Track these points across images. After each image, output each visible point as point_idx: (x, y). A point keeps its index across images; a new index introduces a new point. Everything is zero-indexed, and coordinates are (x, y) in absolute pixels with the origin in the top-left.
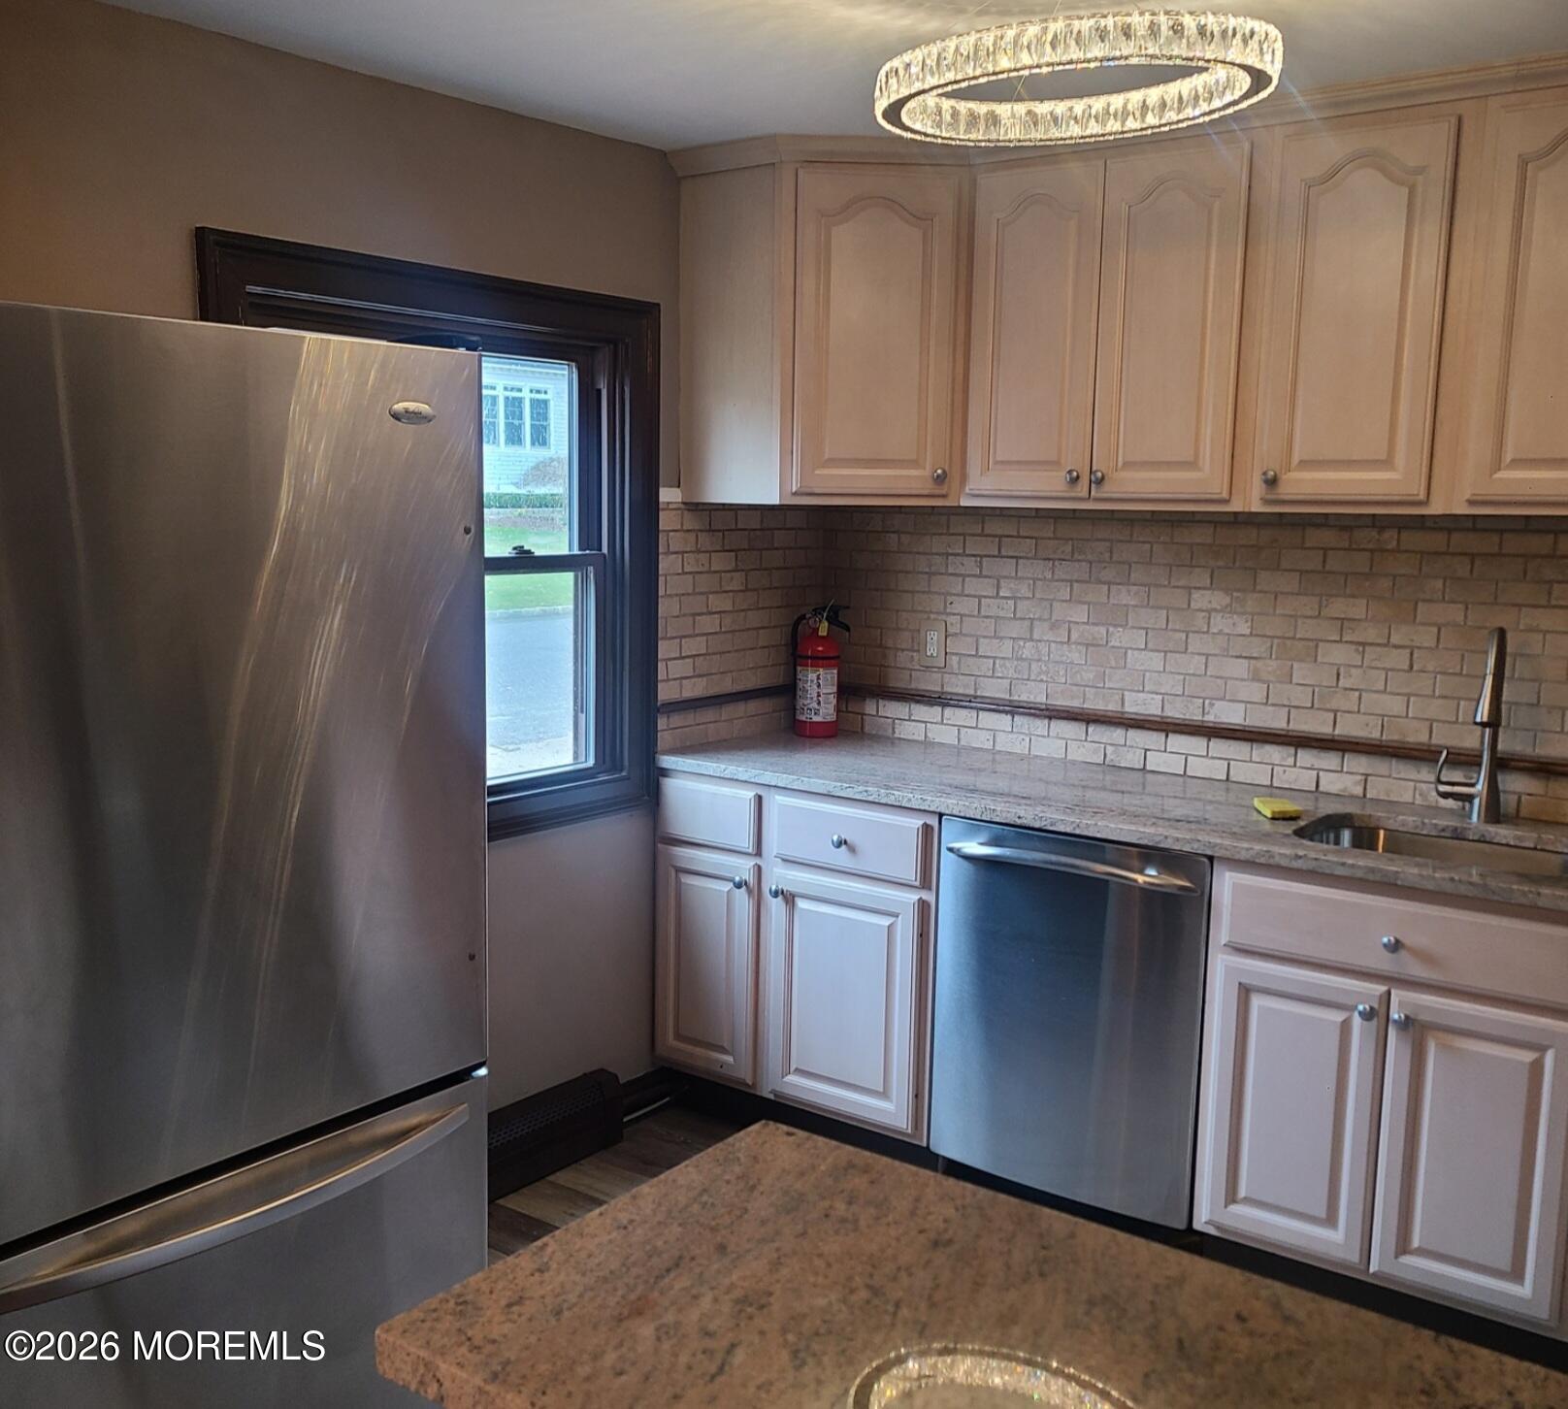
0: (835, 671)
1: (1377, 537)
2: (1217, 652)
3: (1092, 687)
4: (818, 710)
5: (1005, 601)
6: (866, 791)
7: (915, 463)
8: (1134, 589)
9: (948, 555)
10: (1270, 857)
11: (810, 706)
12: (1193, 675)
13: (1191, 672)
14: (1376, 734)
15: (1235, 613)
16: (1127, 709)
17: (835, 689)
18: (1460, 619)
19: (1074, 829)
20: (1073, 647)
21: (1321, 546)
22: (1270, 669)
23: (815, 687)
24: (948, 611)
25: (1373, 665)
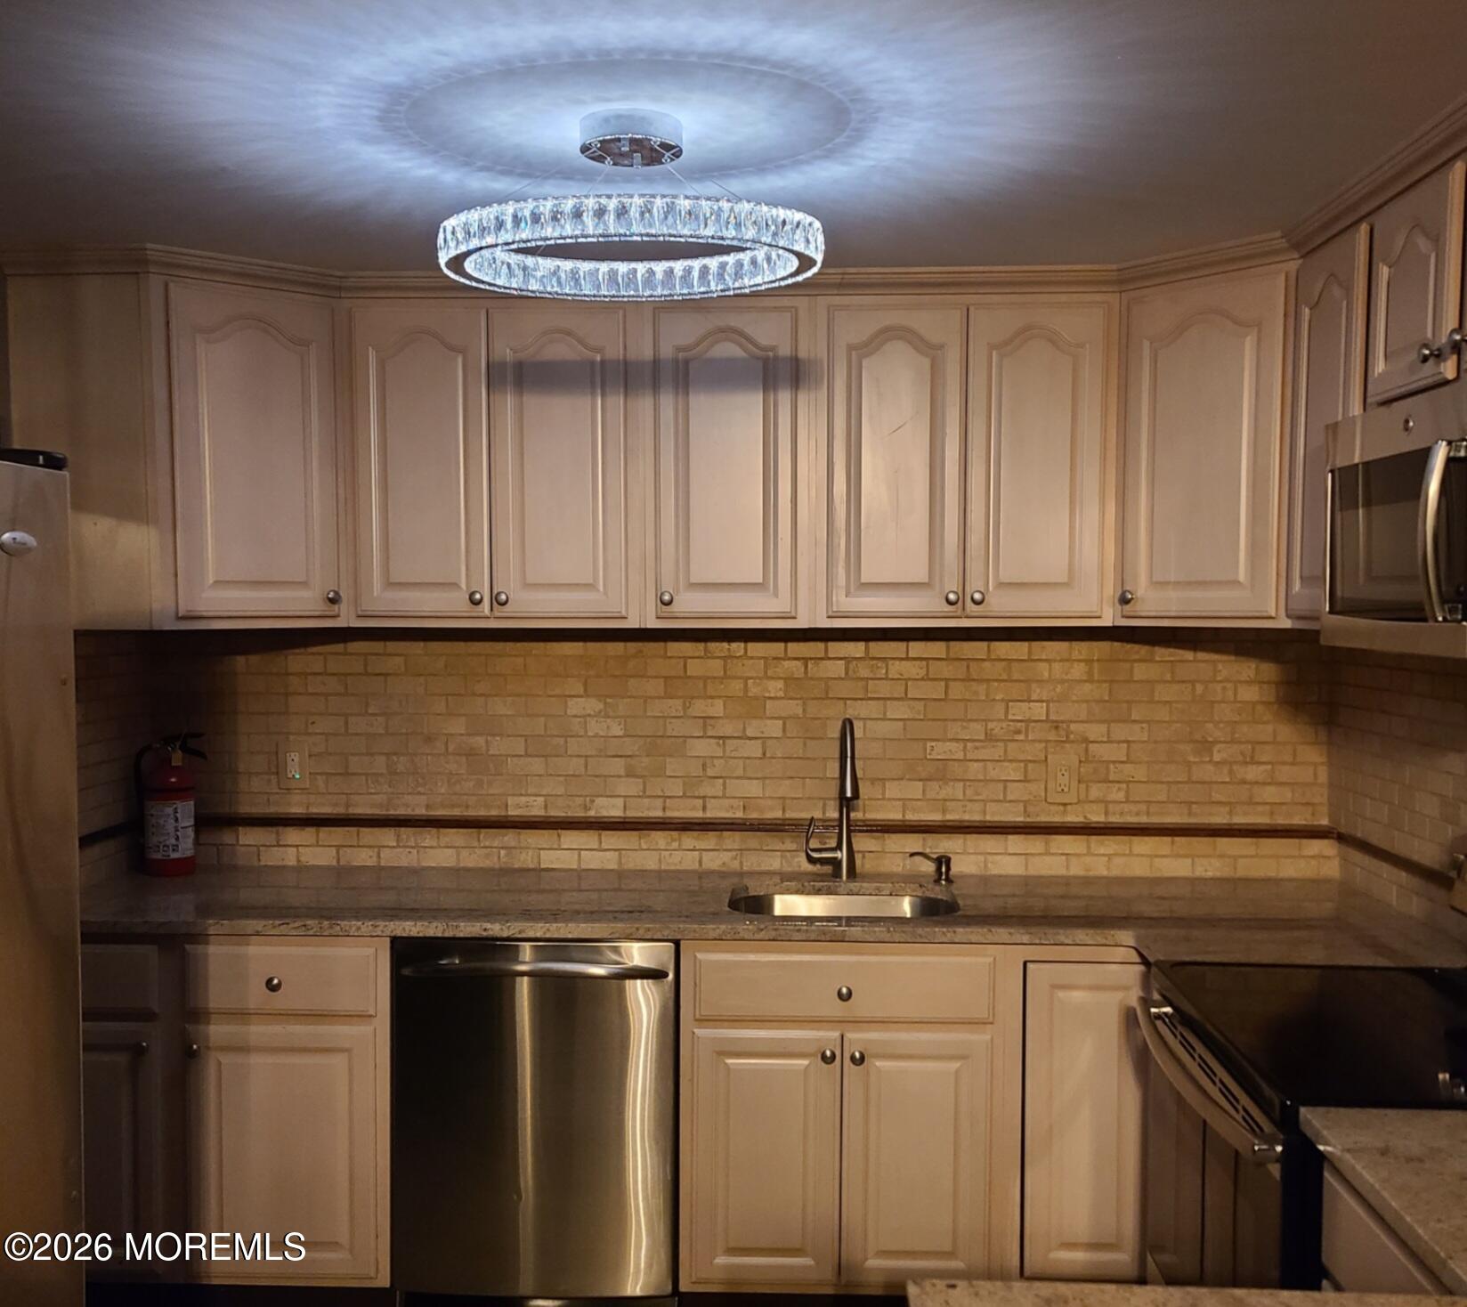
0: (192, 803)
1: (728, 647)
2: (594, 753)
3: (473, 795)
4: (177, 846)
5: (374, 718)
6: (305, 926)
7: (304, 584)
8: (509, 699)
9: (307, 674)
10: (735, 933)
11: (168, 843)
12: (573, 775)
13: (571, 773)
14: (740, 814)
15: (609, 717)
16: (510, 813)
17: (192, 822)
18: (800, 711)
19: (545, 933)
20: (451, 757)
21: (681, 655)
22: (643, 765)
23: (173, 821)
24: (310, 731)
25: (732, 755)
